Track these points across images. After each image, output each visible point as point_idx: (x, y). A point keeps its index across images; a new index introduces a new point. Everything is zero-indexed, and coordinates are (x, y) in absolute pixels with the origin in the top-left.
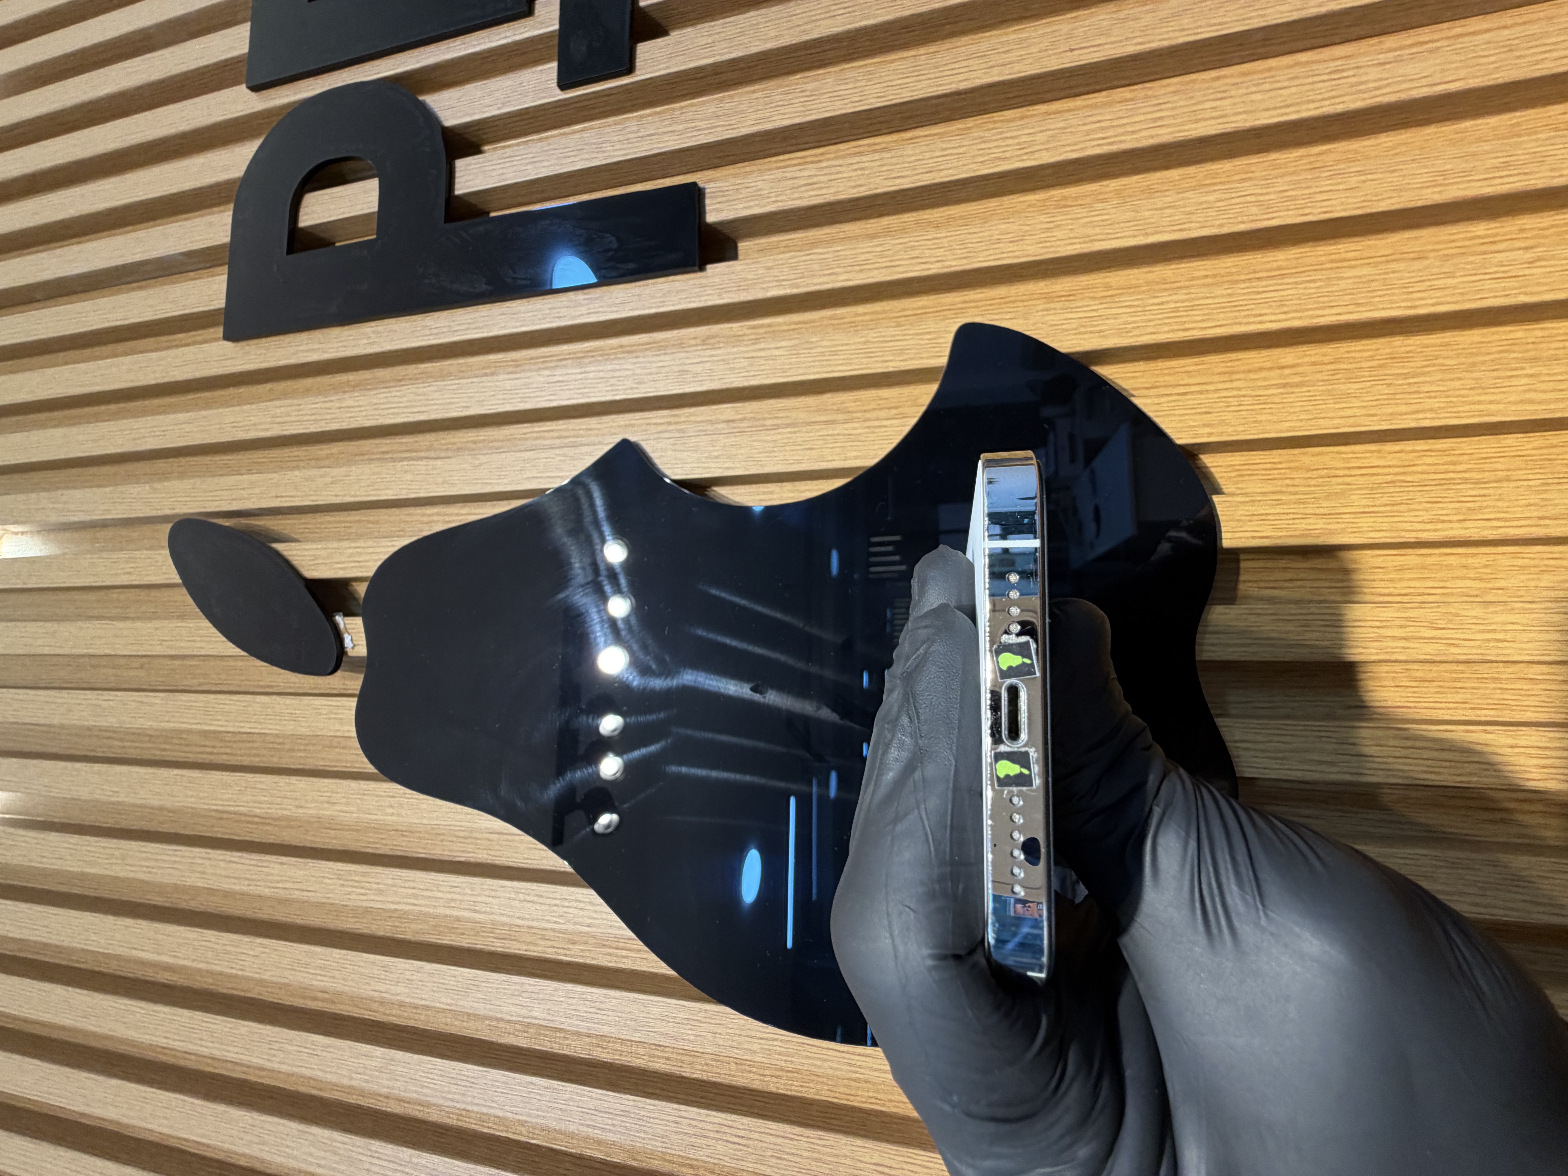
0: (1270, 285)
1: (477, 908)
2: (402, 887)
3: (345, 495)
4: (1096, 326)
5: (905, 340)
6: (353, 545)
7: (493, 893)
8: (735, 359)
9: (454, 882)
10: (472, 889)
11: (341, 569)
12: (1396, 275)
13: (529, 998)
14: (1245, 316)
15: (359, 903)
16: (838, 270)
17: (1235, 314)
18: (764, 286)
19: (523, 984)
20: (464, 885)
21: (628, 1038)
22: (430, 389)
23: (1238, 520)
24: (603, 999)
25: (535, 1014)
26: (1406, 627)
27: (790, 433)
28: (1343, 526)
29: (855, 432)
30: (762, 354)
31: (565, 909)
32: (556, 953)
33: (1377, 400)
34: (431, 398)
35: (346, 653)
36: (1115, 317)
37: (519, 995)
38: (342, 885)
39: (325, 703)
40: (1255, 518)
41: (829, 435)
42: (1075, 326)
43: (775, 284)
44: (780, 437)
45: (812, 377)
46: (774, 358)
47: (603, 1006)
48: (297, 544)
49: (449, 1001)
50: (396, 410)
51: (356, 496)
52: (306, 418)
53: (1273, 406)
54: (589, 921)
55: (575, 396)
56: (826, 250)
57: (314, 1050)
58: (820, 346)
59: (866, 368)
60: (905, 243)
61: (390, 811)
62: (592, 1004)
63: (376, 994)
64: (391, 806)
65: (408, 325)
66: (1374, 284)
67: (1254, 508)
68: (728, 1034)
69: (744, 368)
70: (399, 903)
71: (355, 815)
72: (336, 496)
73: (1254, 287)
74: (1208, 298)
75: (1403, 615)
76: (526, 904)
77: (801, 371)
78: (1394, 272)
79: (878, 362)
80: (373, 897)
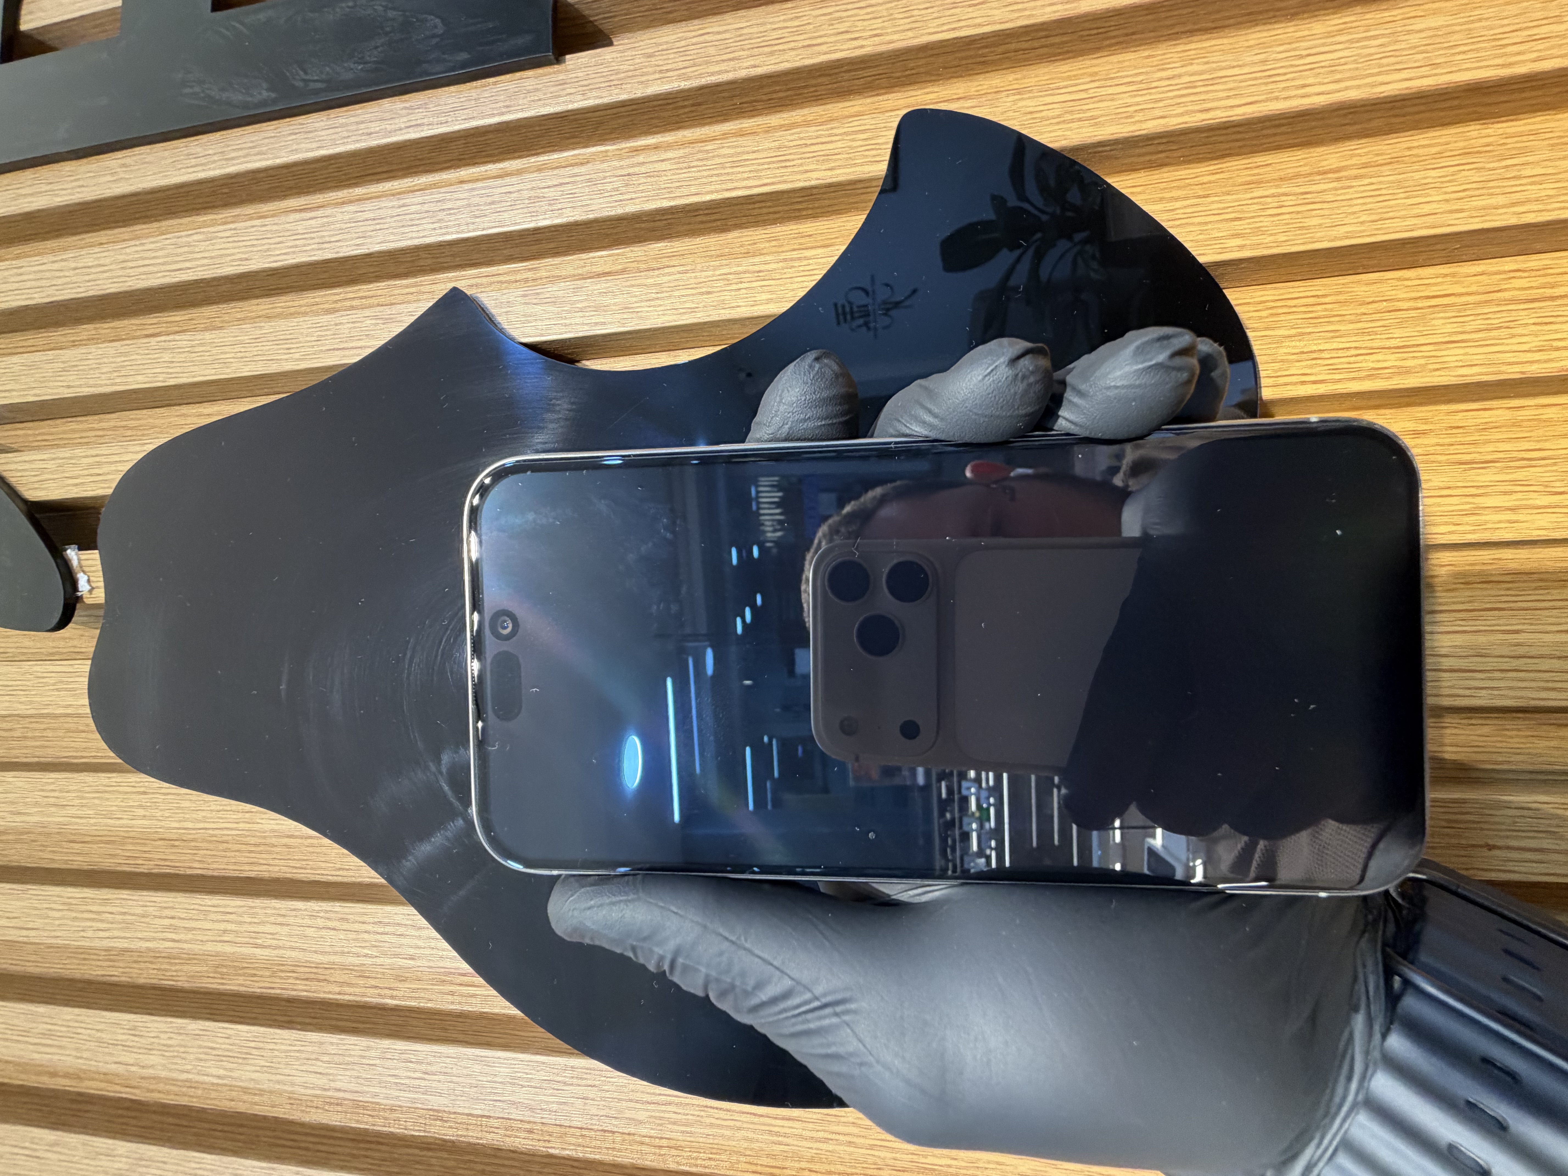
0: (1315, 47)
1: (259, 941)
2: (155, 917)
3: (80, 386)
4: (1084, 111)
5: (832, 142)
6: (94, 452)
7: (280, 920)
8: (605, 178)
9: (226, 906)
10: (254, 915)
11: (77, 485)
12: (1483, 24)
13: (329, 1062)
14: (1284, 89)
15: (97, 944)
16: (741, 53)
17: (1271, 87)
18: (644, 79)
19: (322, 1043)
20: (241, 910)
21: (466, 1111)
22: (196, 237)
23: (1282, 361)
24: (432, 1059)
25: (338, 1085)
26: (1512, 493)
27: (679, 273)
28: (1422, 361)
29: (767, 267)
30: (643, 169)
31: (379, 937)
32: (380, 995)
33: (1464, 190)
34: (197, 250)
35: (79, 599)
36: (1112, 97)
37: (317, 1059)
38: (75, 919)
39: (52, 668)
40: (1305, 356)
41: (730, 274)
42: (1057, 112)
43: (657, 76)
44: (666, 279)
45: (708, 198)
46: (658, 174)
47: (433, 1069)
48: (15, 454)
49: (222, 1072)
50: (151, 269)
51: (95, 386)
52: (28, 284)
53: (1325, 206)
54: (412, 951)
55: (392, 237)
56: (725, 28)
57: (35, 1150)
58: (718, 156)
59: (779, 183)
60: (830, 14)
61: (141, 812)
62: (418, 1067)
63: (121, 1069)
64: (141, 806)
65: (166, 153)
66: (1456, 37)
67: (1302, 343)
68: (603, 1099)
69: (617, 189)
70: (154, 939)
71: (92, 821)
72: (69, 387)
73: (1294, 49)
74: (1234, 67)
75: (1508, 477)
76: (324, 933)
77: (693, 190)
78: (1480, 20)
79: (797, 173)
80: (116, 933)
